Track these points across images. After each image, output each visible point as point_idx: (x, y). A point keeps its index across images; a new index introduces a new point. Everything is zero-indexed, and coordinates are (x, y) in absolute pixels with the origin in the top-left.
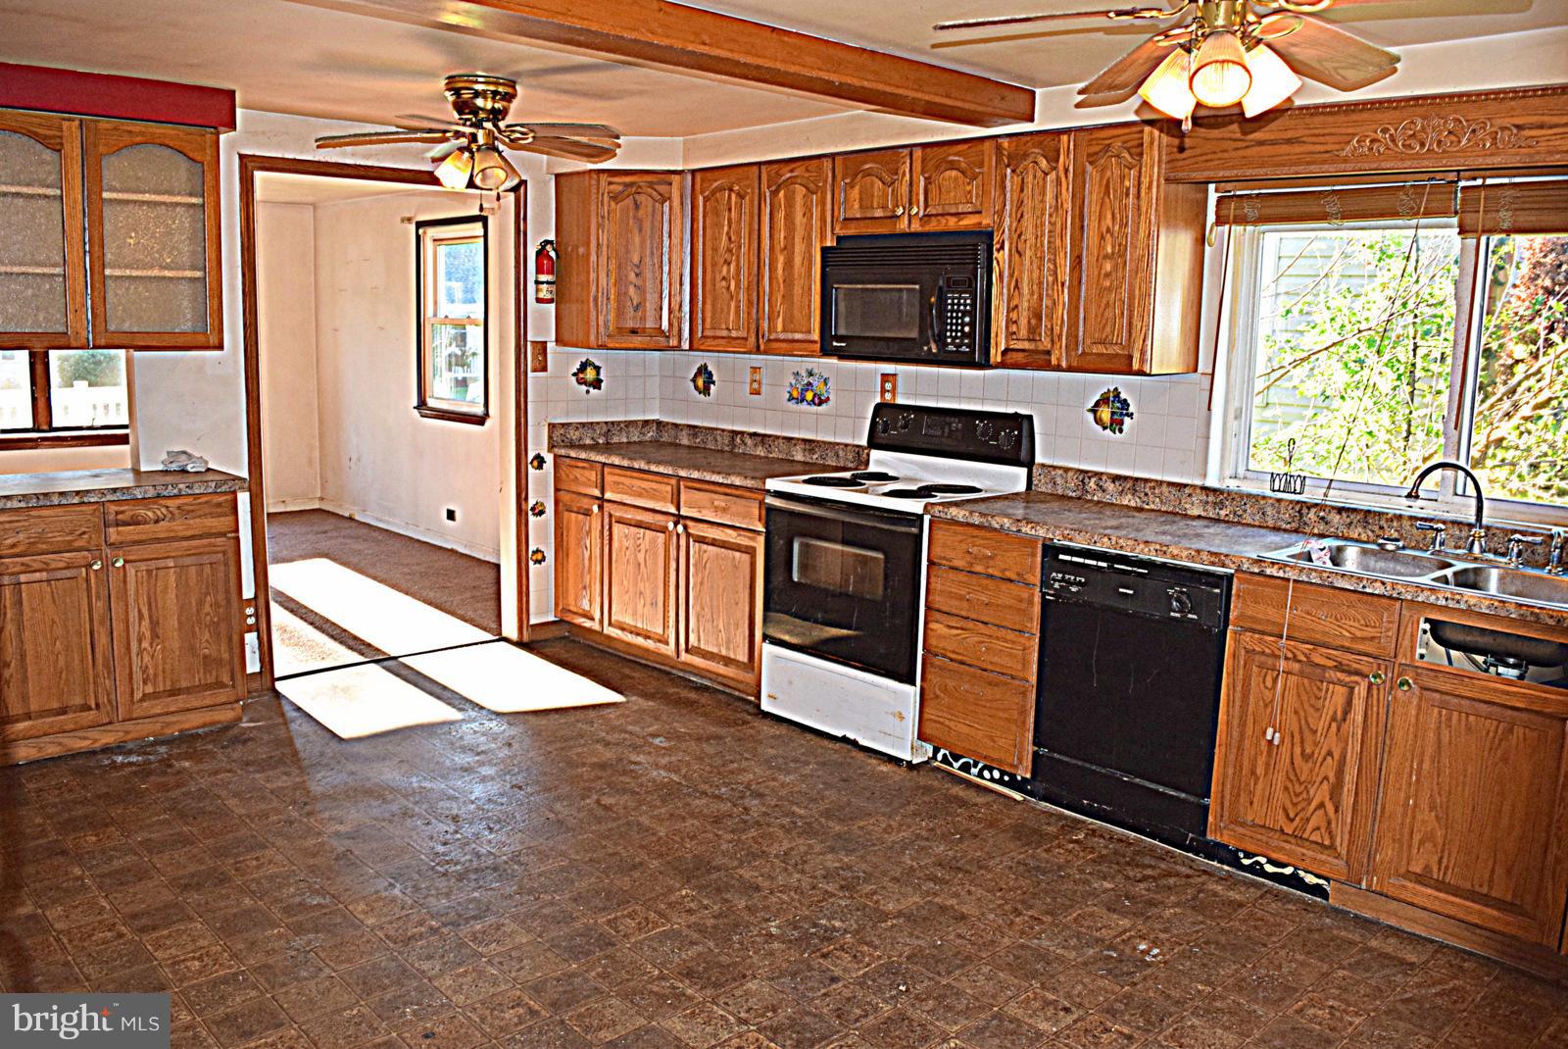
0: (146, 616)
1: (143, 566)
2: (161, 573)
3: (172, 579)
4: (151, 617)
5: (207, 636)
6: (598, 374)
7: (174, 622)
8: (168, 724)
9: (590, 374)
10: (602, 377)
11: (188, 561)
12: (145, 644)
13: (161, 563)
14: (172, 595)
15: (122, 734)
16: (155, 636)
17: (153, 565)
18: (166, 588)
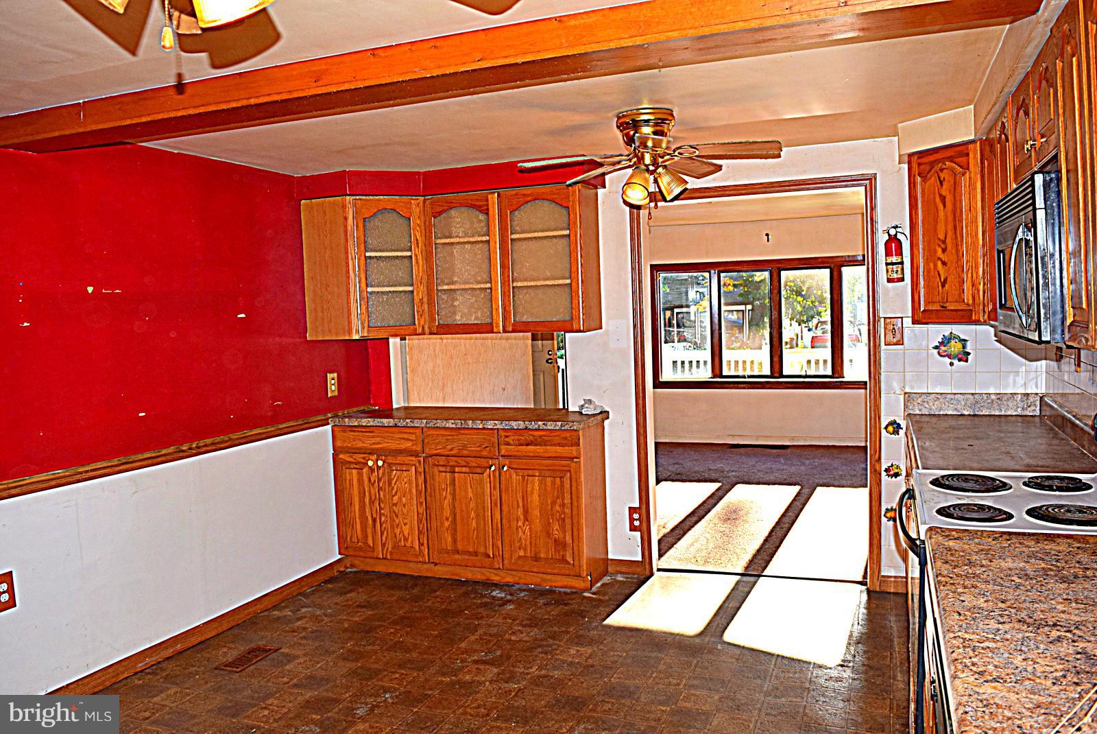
0: (521, 504)
1: (521, 473)
2: (530, 478)
3: (537, 484)
4: (524, 507)
5: (557, 526)
6: (964, 347)
7: (537, 512)
8: (544, 580)
9: (955, 347)
10: (968, 350)
11: (547, 473)
12: (520, 524)
13: (530, 472)
14: (536, 497)
15: (517, 579)
16: (526, 519)
17: (526, 473)
18: (533, 489)
